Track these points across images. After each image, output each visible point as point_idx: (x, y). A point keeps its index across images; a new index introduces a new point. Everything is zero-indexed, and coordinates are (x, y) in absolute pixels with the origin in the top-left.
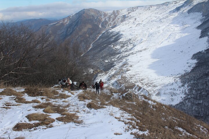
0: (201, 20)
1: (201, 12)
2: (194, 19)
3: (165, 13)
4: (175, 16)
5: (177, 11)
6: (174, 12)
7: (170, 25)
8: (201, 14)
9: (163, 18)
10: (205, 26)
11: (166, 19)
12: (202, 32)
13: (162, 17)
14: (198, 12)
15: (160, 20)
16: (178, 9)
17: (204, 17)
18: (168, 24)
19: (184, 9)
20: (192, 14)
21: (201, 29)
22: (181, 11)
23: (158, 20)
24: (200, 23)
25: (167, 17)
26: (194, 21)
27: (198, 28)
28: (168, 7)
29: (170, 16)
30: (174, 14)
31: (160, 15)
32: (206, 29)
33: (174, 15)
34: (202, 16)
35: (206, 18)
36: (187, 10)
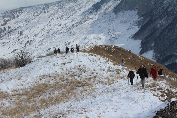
0: (138, 23)
1: (135, 10)
2: (125, 22)
3: (74, 16)
4: (94, 20)
5: (96, 11)
6: (90, 13)
7: (88, 36)
8: (136, 12)
9: (73, 26)
10: (146, 33)
11: (79, 27)
12: (143, 44)
13: (71, 25)
14: (131, 9)
15: (69, 30)
16: (96, 7)
17: (142, 18)
18: (84, 36)
19: (106, 6)
20: (121, 13)
21: (141, 39)
22: (102, 11)
23: (65, 31)
24: (136, 29)
25: (80, 23)
26: (127, 25)
27: (135, 36)
28: (79, 5)
29: (84, 20)
30: (91, 16)
31: (66, 22)
32: (147, 38)
33: (92, 19)
34: (137, 17)
35: (145, 19)
36: (112, 7)
